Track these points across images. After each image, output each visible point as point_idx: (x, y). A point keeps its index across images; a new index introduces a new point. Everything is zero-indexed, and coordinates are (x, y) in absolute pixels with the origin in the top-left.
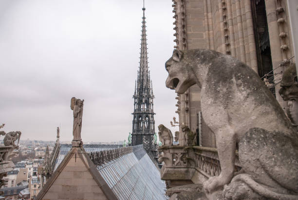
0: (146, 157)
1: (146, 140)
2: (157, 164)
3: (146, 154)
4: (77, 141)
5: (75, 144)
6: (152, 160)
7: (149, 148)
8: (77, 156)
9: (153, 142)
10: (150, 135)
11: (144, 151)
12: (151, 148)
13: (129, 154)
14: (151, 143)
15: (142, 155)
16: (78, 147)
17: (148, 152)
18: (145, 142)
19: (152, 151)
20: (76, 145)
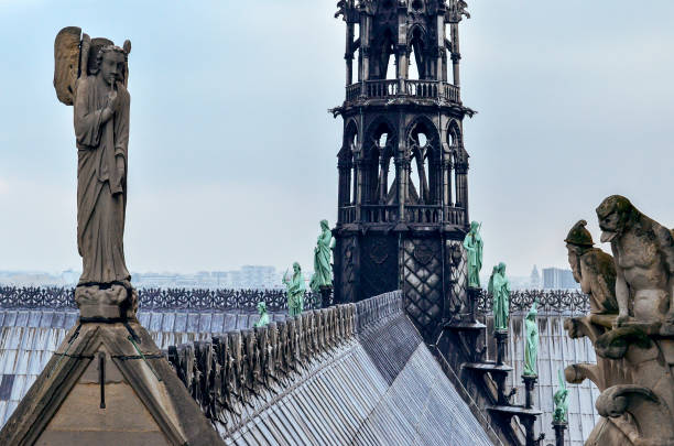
0: (423, 360)
1: (420, 264)
2: (483, 405)
3: (422, 347)
4: (104, 286)
5: (95, 301)
6: (452, 378)
7: (434, 310)
8: (112, 371)
9: (459, 275)
10: (439, 236)
11: (408, 332)
12: (444, 312)
13: (339, 352)
14: (445, 285)
15: (403, 355)
16: (111, 321)
17: (428, 334)
18: (413, 279)
19: (453, 332)
20: (102, 311)
